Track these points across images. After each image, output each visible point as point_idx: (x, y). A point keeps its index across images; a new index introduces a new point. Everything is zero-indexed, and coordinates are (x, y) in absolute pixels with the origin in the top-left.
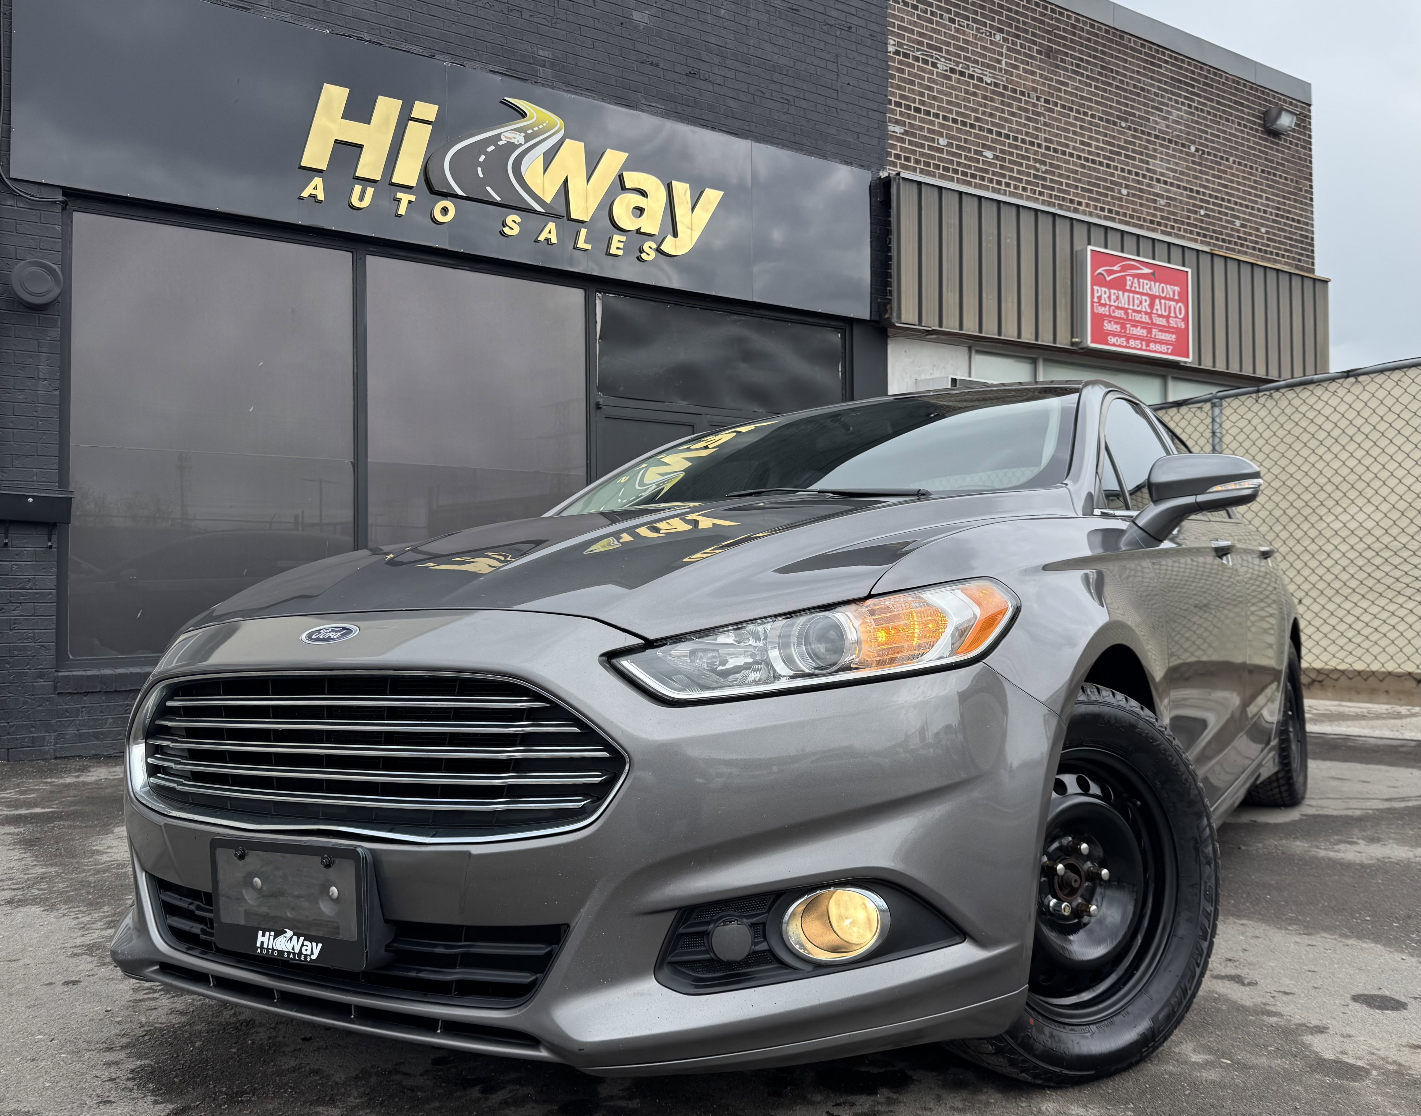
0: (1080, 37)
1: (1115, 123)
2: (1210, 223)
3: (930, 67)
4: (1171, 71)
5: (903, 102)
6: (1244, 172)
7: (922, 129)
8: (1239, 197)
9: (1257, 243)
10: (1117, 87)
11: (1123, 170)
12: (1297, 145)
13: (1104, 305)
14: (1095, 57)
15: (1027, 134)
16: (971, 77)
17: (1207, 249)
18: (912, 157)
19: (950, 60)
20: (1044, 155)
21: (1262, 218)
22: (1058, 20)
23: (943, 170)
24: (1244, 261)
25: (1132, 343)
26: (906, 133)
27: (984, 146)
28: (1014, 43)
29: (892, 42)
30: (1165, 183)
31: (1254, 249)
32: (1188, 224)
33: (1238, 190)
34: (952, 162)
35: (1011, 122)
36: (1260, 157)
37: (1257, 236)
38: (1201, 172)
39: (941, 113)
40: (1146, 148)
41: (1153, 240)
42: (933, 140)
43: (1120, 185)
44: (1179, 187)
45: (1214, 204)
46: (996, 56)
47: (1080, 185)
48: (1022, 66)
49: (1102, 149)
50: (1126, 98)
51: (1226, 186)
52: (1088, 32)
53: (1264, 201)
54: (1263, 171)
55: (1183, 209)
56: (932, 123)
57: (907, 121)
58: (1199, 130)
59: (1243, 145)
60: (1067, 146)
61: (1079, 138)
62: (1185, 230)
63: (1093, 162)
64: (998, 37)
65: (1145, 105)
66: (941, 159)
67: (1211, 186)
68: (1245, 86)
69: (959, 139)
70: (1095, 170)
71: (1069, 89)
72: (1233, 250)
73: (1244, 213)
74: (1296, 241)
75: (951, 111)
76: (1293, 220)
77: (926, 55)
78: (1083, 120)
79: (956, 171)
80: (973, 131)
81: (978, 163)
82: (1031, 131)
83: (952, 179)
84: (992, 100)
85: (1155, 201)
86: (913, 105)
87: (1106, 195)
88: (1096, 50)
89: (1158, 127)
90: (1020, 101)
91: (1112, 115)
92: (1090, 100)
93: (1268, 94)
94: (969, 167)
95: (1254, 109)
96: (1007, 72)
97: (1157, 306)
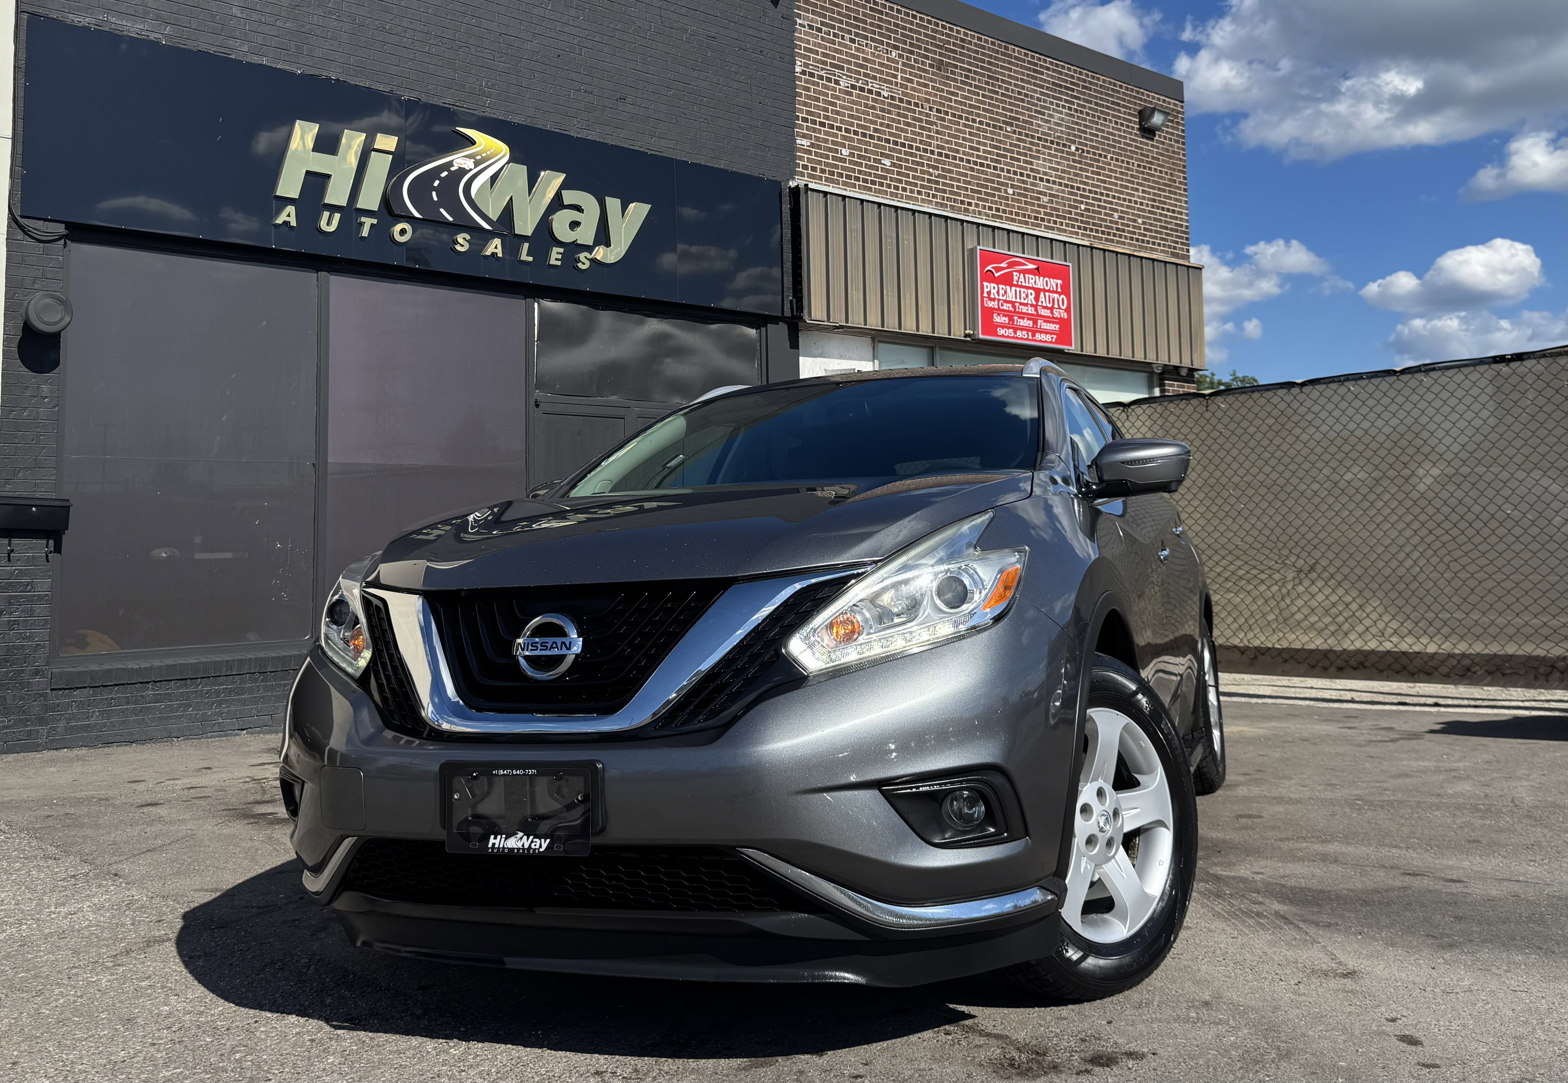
0: (968, 49)
1: (1001, 128)
2: (1090, 217)
3: (833, 85)
4: (1052, 77)
5: (810, 118)
6: (1121, 167)
8: (1116, 191)
9: (1134, 233)
10: (1003, 95)
11: (1009, 171)
12: (1170, 140)
13: (994, 300)
14: (982, 68)
15: (921, 142)
16: (870, 91)
17: (1087, 243)
18: (818, 167)
19: (851, 77)
20: (936, 161)
21: (1139, 209)
22: (948, 35)
23: (846, 179)
24: (1122, 253)
25: (1019, 333)
26: (812, 145)
27: (882, 155)
28: (908, 59)
29: (799, 63)
30: (1048, 181)
31: (1132, 239)
32: (1070, 219)
33: (1116, 185)
34: (854, 170)
35: (906, 132)
36: (1137, 153)
37: (1134, 227)
38: (1081, 169)
39: (844, 127)
40: (1030, 150)
41: (1037, 237)
42: (836, 151)
43: (1007, 185)
44: (1060, 184)
45: (1094, 199)
46: (892, 72)
47: (970, 187)
48: (915, 79)
49: (990, 153)
50: (1010, 104)
51: (1105, 182)
52: (976, 45)
53: (1141, 194)
54: (1139, 166)
55: (1064, 205)
56: (836, 136)
57: (814, 134)
58: (1079, 130)
59: (1120, 142)
60: (958, 151)
61: (968, 144)
62: (1067, 225)
63: (982, 165)
64: (894, 54)
65: (1029, 109)
66: (844, 168)
67: (1091, 182)
68: (1121, 87)
69: (860, 149)
70: (983, 172)
71: (959, 99)
72: (1112, 241)
73: (1122, 205)
74: (1171, 229)
75: (852, 124)
76: (1168, 210)
77: (830, 74)
78: (971, 127)
79: (857, 179)
80: (872, 141)
81: (878, 170)
82: (924, 139)
83: (854, 186)
84: (889, 112)
85: (1039, 199)
86: (818, 120)
87: (994, 196)
88: (983, 61)
89: (1040, 129)
90: (914, 111)
91: (998, 121)
92: (979, 108)
93: (1143, 94)
94: (870, 174)
95: (1130, 108)
96: (902, 85)
97: (1042, 298)
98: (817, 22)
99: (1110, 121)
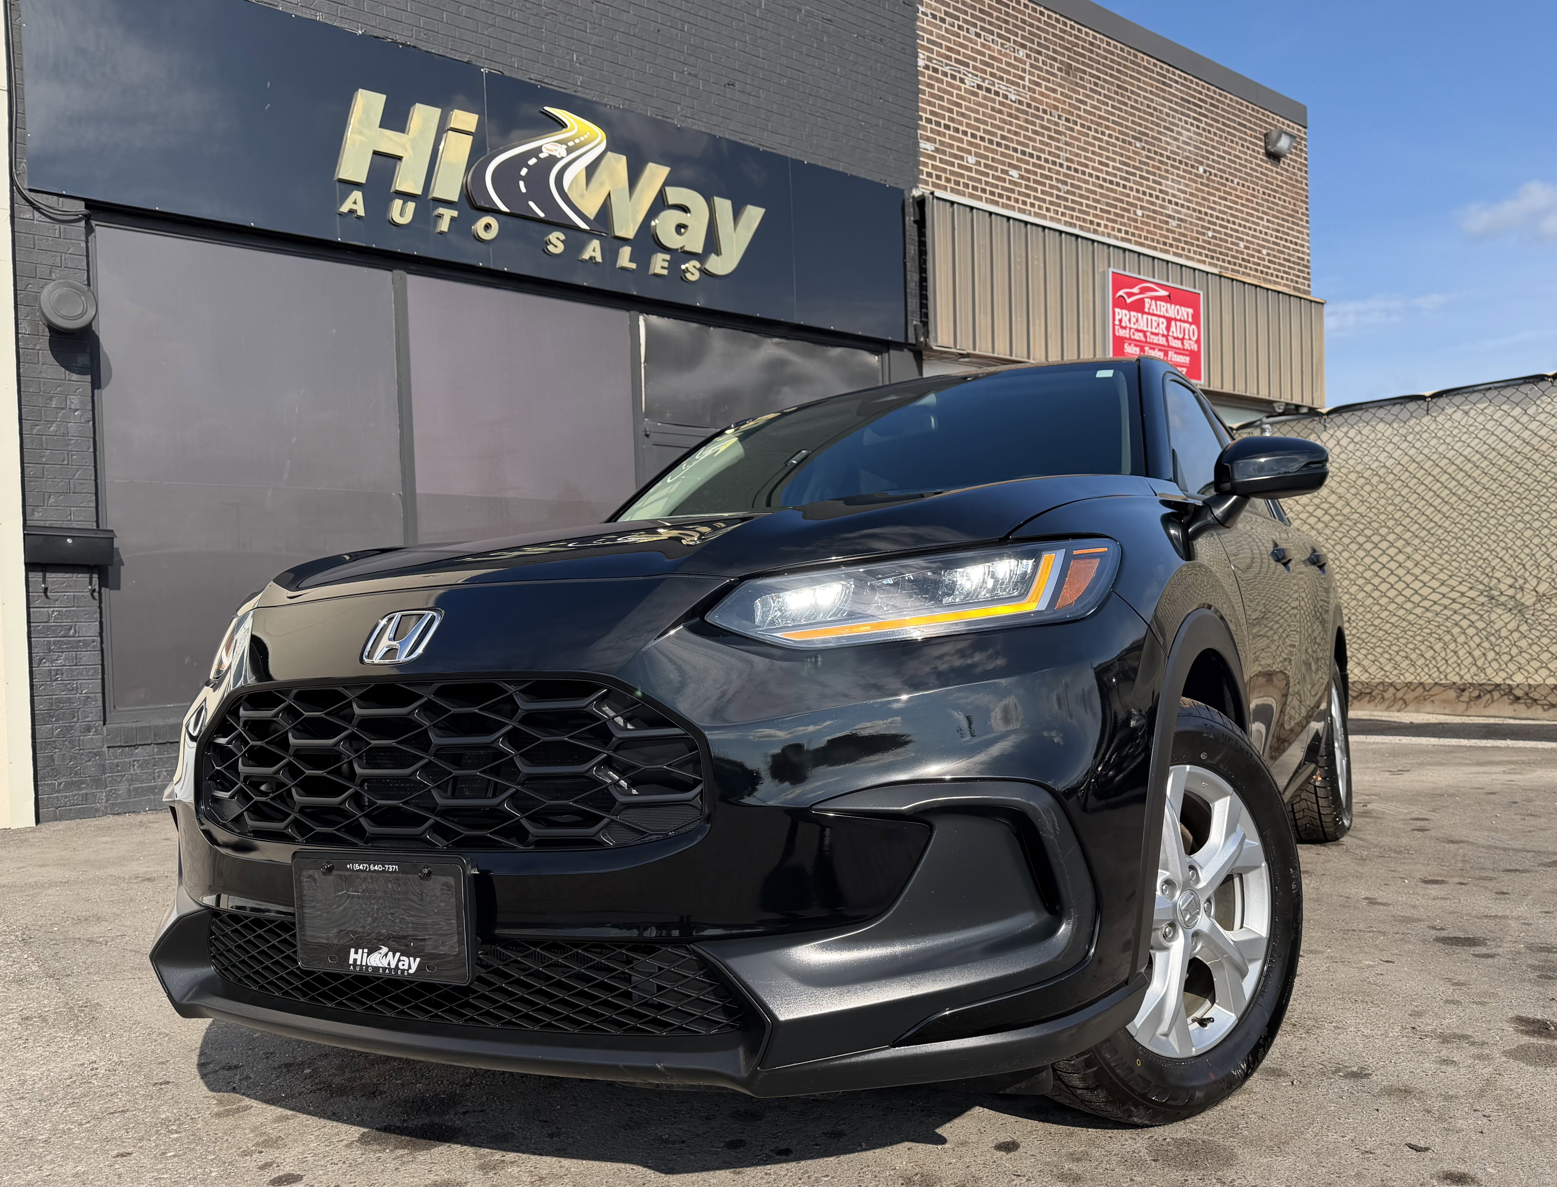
0: (1098, 55)
1: (1130, 144)
2: (1215, 245)
3: (958, 83)
4: (1181, 91)
5: (934, 118)
6: (1247, 193)
7: (951, 146)
8: (1243, 219)
9: (1259, 265)
10: (1132, 107)
11: (1138, 191)
12: (1294, 167)
13: (1125, 328)
14: (1111, 76)
15: (1050, 153)
16: (997, 93)
17: (1216, 271)
18: (943, 175)
19: (977, 76)
20: (1065, 175)
21: (1264, 240)
22: (1077, 37)
23: (973, 189)
24: (1249, 284)
26: (937, 150)
27: (1010, 165)
28: (1036, 60)
29: (922, 56)
30: (1176, 204)
31: (1256, 270)
32: (1198, 246)
33: (1242, 212)
34: (980, 181)
35: (1034, 141)
36: (1262, 180)
37: (1259, 258)
38: (1209, 193)
39: (969, 131)
41: (1168, 262)
42: (962, 158)
43: (1135, 206)
44: (1188, 208)
45: (1221, 226)
46: (1020, 73)
47: (1099, 206)
48: (1044, 83)
49: (1119, 169)
50: (1140, 117)
51: (1231, 208)
52: (1105, 50)
53: (1265, 223)
54: (1264, 193)
55: (1192, 231)
56: (961, 141)
57: (938, 138)
58: (1207, 151)
59: (1246, 167)
60: (1087, 166)
61: (1097, 158)
62: (1195, 252)
63: (1111, 182)
64: (1022, 53)
65: (1158, 125)
66: (970, 178)
67: (1217, 207)
68: (1247, 107)
69: (987, 158)
70: (1112, 190)
71: (1088, 108)
72: (1238, 272)
73: (1248, 235)
74: (1294, 263)
75: (978, 129)
76: (1291, 242)
77: (955, 71)
78: (1100, 140)
79: (984, 191)
80: (999, 149)
81: (1005, 182)
82: (1053, 150)
83: (980, 199)
84: (1017, 118)
85: (1167, 223)
86: (942, 122)
87: (1123, 217)
88: (1112, 69)
89: (1169, 147)
90: (1042, 119)
91: (1127, 135)
92: (1107, 120)
93: (1268, 117)
94: (997, 187)
95: (1256, 131)
96: (1030, 89)
97: (1173, 328)
98: (940, 11)
99: (1237, 143)
